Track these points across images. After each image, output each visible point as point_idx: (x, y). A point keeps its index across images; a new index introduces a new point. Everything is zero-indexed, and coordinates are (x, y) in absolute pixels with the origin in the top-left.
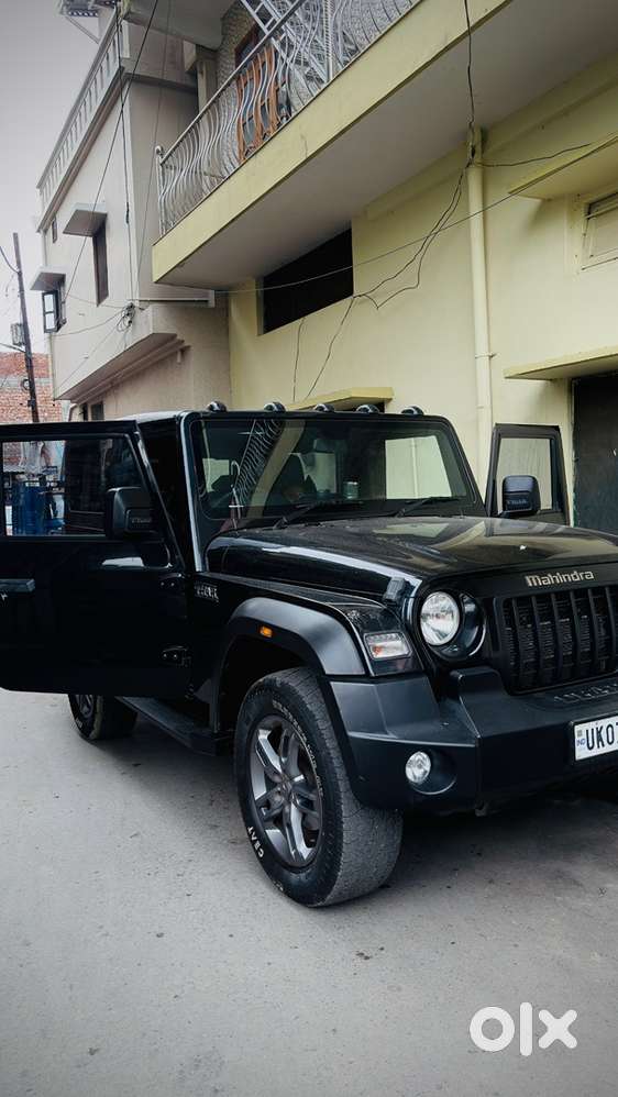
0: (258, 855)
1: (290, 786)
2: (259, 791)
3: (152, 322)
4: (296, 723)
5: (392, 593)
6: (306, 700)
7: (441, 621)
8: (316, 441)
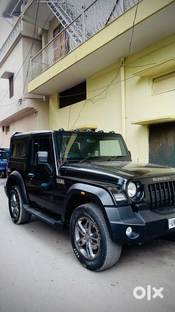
0: (77, 257)
1: (88, 237)
2: (77, 238)
3: (27, 104)
4: (92, 219)
5: (120, 182)
6: (95, 212)
7: (132, 190)
8: (88, 140)
